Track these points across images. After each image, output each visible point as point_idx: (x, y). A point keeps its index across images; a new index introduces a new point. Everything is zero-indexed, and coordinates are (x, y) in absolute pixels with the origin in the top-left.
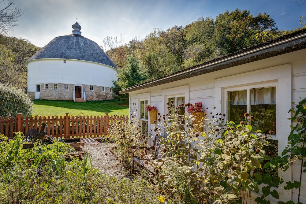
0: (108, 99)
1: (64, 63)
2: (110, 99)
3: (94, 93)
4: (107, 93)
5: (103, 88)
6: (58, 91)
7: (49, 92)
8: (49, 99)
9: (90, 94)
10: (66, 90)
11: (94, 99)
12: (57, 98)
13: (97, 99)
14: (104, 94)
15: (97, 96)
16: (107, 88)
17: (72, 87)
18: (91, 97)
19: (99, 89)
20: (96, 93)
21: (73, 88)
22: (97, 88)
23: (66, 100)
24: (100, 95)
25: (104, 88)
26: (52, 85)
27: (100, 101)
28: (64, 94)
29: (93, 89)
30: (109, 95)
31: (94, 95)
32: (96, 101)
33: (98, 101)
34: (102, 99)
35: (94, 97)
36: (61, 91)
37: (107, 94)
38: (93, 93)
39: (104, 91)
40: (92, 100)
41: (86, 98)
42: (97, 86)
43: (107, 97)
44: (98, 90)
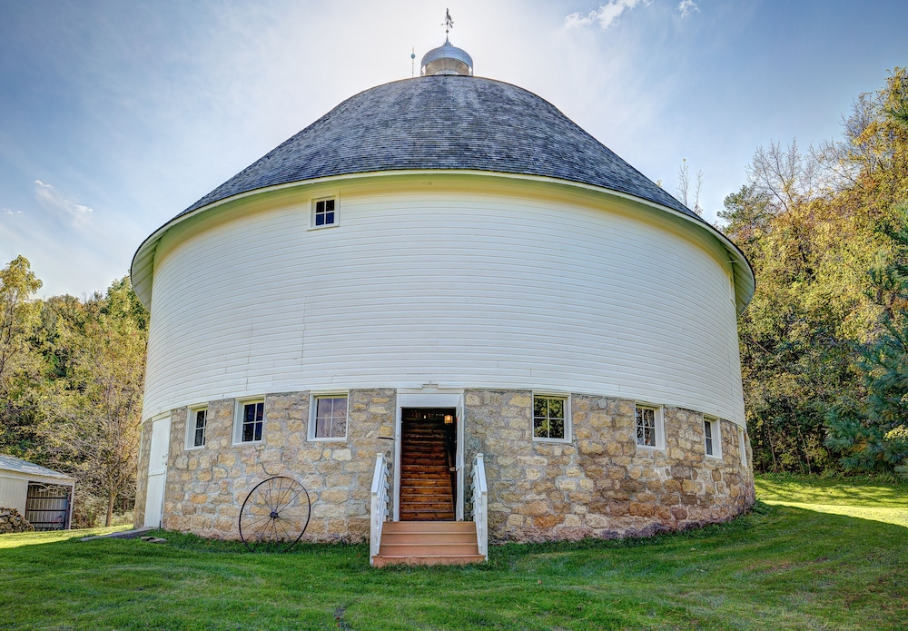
0: (694, 514)
1: (319, 221)
2: (714, 513)
3: (573, 469)
4: (679, 464)
5: (646, 415)
6: (264, 457)
7: (205, 471)
8: (205, 533)
9: (533, 476)
10: (324, 446)
11: (575, 524)
12: (255, 524)
13: (599, 524)
14: (661, 474)
15: (602, 492)
16: (682, 416)
17: (375, 417)
18: (544, 508)
19: (614, 426)
20: (588, 460)
21: (384, 430)
22: (595, 419)
23: (326, 536)
24: (630, 486)
25: (660, 420)
26: (232, 413)
27: (633, 541)
28: (305, 481)
29: (557, 432)
30: (701, 484)
31: (574, 481)
32: (588, 544)
33: (608, 543)
34: (649, 522)
35: (567, 508)
36: (286, 456)
37: (684, 468)
38: (556, 463)
39: (661, 445)
40: (553, 533)
41: (495, 521)
42: (595, 403)
43: (690, 500)
44: (609, 441)
